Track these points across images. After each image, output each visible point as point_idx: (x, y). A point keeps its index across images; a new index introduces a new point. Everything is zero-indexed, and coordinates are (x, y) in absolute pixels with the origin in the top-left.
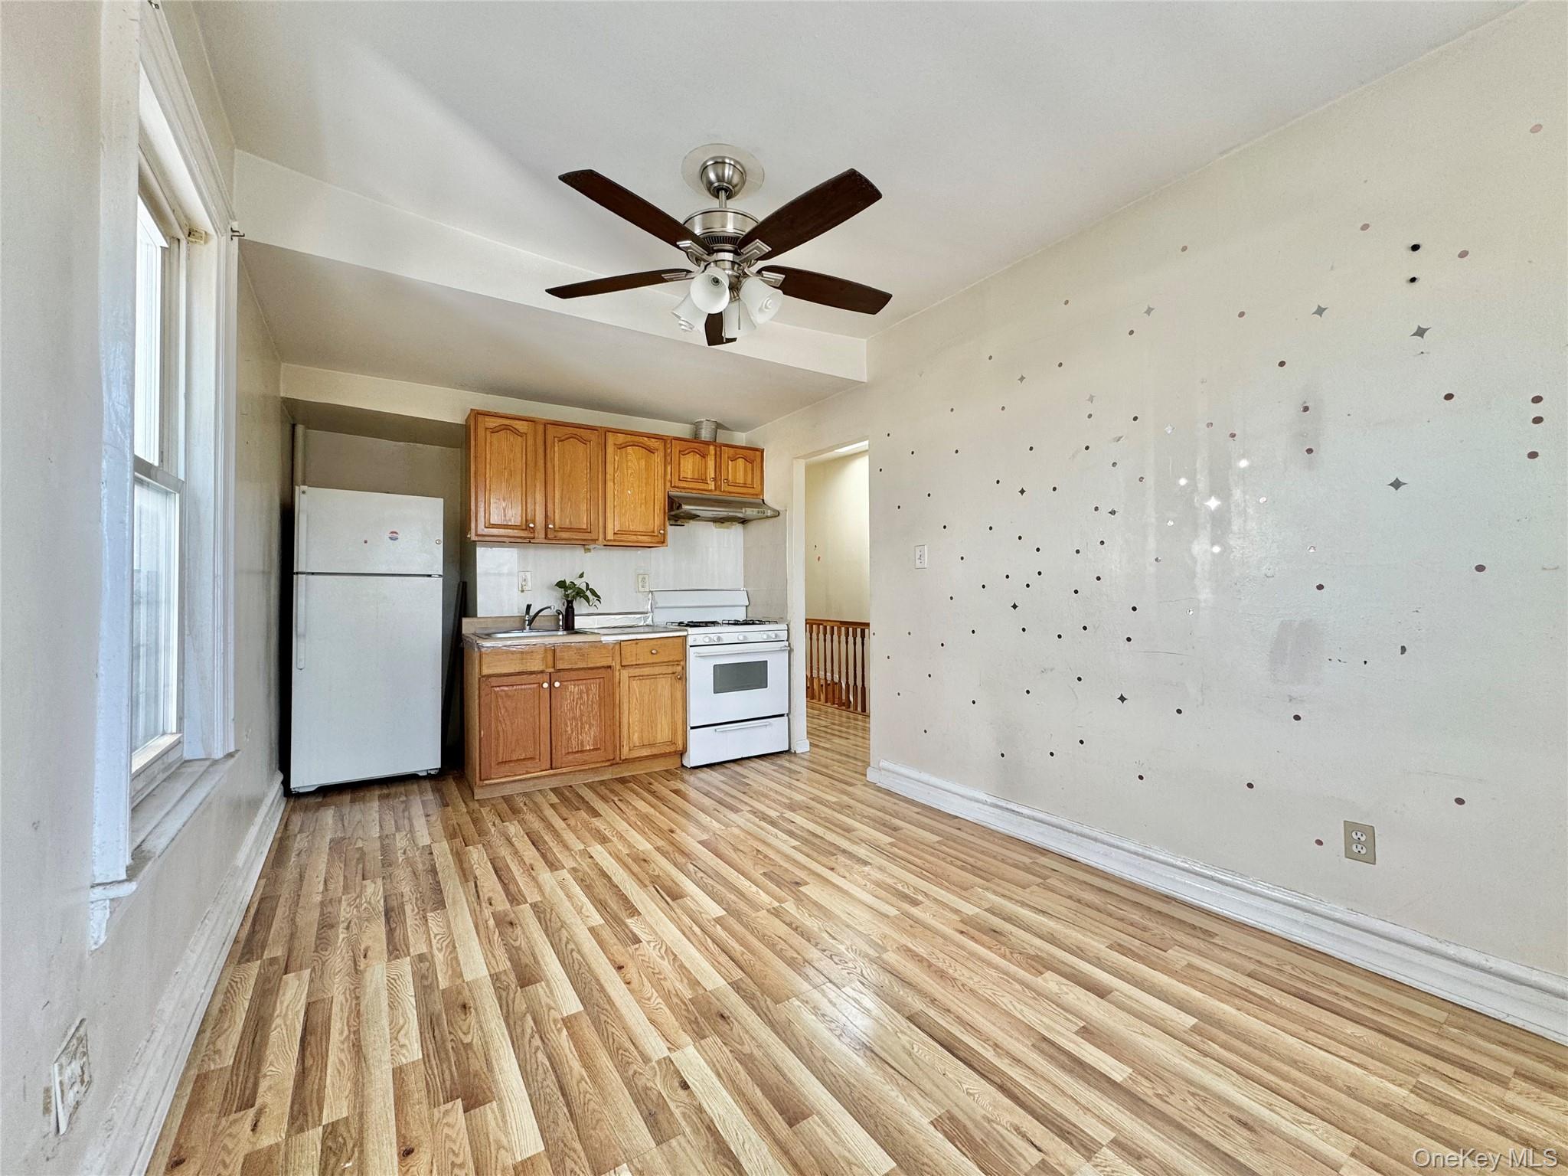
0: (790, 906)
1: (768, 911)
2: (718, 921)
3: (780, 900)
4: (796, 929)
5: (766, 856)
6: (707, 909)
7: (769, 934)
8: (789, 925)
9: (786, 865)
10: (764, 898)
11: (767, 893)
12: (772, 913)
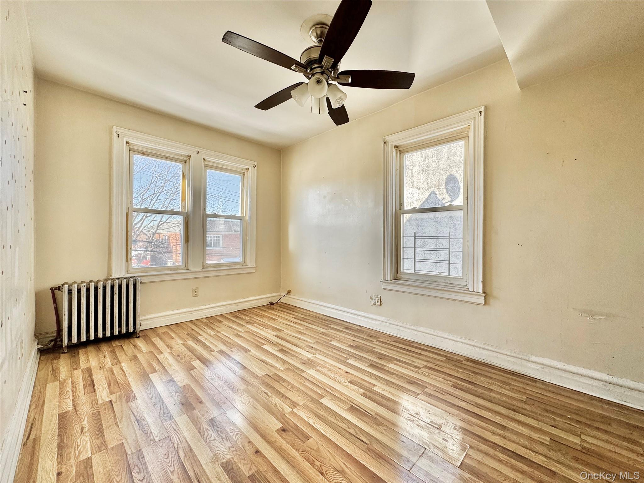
0: (287, 409)
1: (299, 405)
2: (322, 397)
3: (292, 413)
4: (283, 396)
5: (312, 464)
6: (331, 402)
7: (295, 392)
8: (286, 398)
9: (293, 452)
10: (302, 414)
11: (302, 419)
12: (296, 403)
